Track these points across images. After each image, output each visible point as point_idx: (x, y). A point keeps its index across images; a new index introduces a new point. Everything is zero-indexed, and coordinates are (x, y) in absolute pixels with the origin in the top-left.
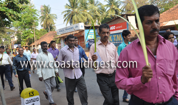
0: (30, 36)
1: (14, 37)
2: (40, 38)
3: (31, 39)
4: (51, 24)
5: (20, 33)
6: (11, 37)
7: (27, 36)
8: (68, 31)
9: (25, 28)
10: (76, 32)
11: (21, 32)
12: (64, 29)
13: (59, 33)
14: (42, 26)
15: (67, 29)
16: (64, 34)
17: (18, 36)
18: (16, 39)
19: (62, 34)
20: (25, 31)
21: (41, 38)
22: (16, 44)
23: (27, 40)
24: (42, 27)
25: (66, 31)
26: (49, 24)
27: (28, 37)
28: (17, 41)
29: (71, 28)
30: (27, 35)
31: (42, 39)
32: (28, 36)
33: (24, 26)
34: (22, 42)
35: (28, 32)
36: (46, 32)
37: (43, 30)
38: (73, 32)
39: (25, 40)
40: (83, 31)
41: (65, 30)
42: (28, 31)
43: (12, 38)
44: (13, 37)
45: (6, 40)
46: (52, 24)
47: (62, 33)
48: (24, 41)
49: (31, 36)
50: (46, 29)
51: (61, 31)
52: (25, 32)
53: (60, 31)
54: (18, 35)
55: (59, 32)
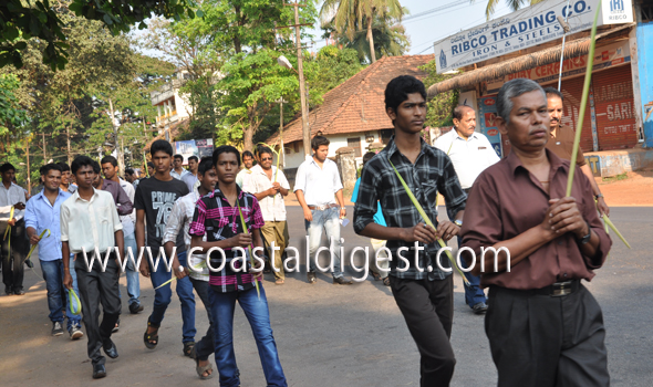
0: (268, 89)
1: (172, 100)
2: (321, 97)
3: (274, 107)
4: (380, 13)
5: (208, 78)
6: (155, 101)
7: (248, 91)
8: (514, 41)
9: (238, 41)
10: (573, 45)
11: (215, 66)
12: (488, 34)
13: (450, 59)
14: (328, 29)
15: (504, 32)
16: (480, 65)
17: (196, 90)
18: (184, 110)
19: (467, 69)
20: (240, 58)
21: (328, 101)
22: (185, 138)
23: (251, 114)
24: (327, 35)
25: (501, 45)
26: (368, 14)
27: (254, 96)
28: (192, 120)
29: (539, 21)
30: (248, 83)
31: (336, 103)
32: (254, 88)
33: (236, 31)
34: (224, 128)
35: (255, 66)
36: (356, 65)
37: (334, 52)
38: (559, 42)
39: (237, 111)
40: (625, 31)
41: (490, 39)
42: (255, 59)
43: (161, 104)
44: (166, 101)
45: (129, 118)
46: (385, 17)
47: (468, 57)
48: (233, 119)
49: (274, 89)
50: (349, 46)
51: (466, 46)
52: (237, 67)
53: (454, 50)
54: (199, 88)
55: (448, 54)
